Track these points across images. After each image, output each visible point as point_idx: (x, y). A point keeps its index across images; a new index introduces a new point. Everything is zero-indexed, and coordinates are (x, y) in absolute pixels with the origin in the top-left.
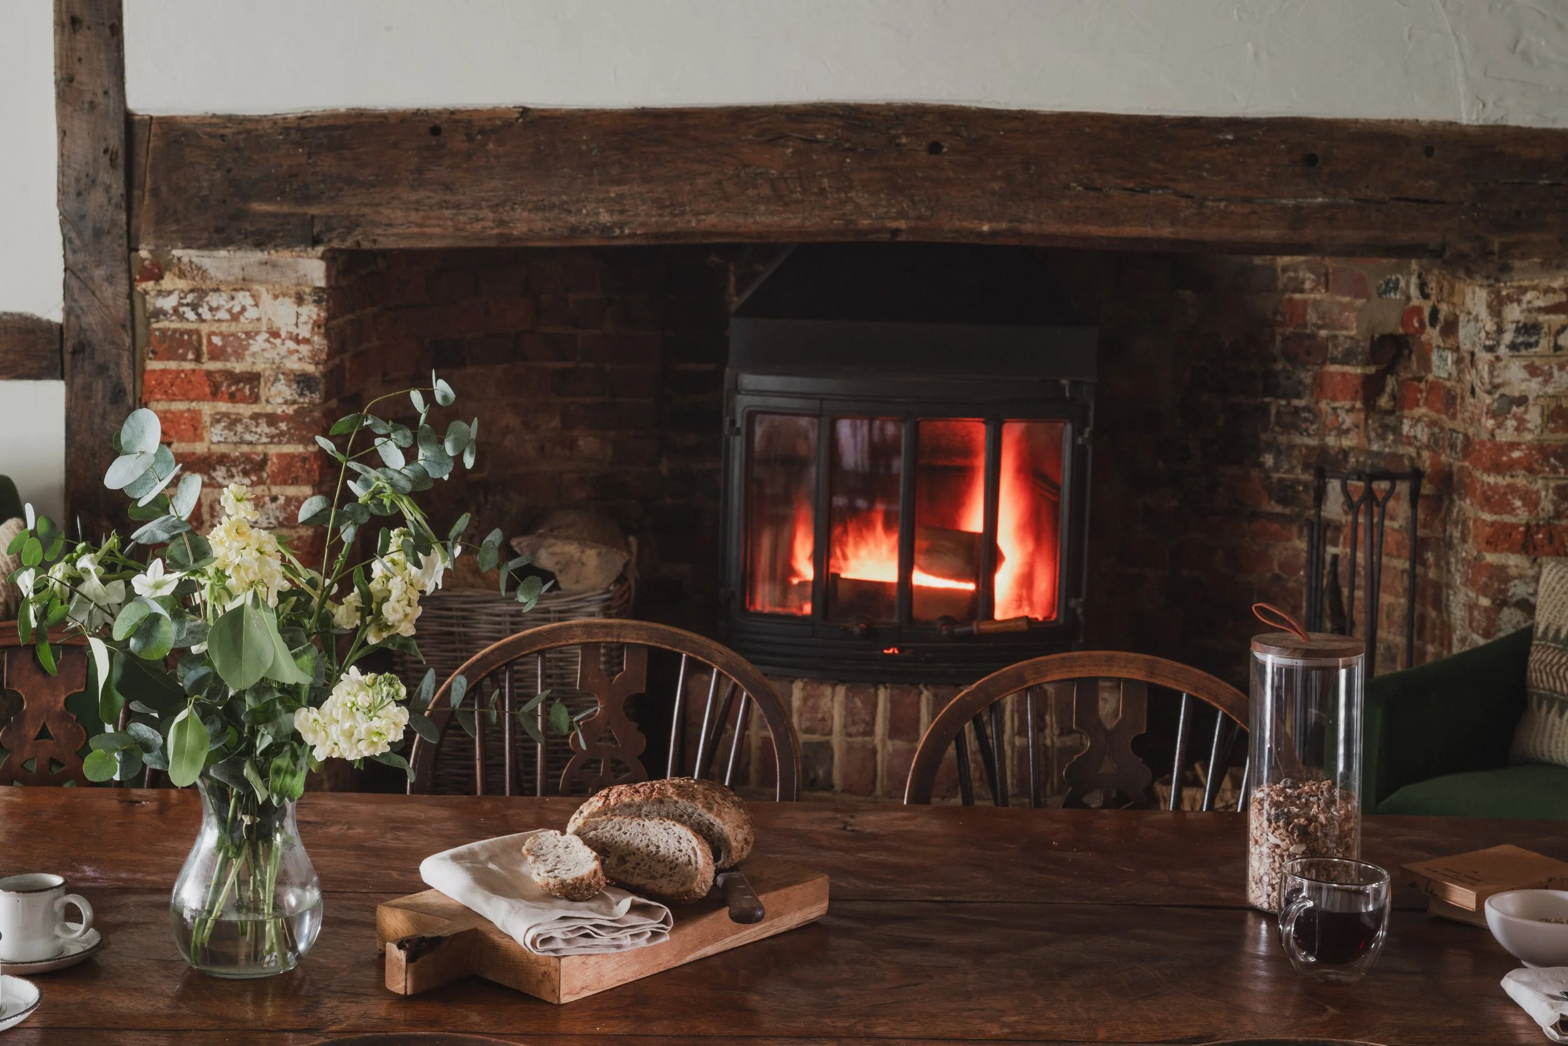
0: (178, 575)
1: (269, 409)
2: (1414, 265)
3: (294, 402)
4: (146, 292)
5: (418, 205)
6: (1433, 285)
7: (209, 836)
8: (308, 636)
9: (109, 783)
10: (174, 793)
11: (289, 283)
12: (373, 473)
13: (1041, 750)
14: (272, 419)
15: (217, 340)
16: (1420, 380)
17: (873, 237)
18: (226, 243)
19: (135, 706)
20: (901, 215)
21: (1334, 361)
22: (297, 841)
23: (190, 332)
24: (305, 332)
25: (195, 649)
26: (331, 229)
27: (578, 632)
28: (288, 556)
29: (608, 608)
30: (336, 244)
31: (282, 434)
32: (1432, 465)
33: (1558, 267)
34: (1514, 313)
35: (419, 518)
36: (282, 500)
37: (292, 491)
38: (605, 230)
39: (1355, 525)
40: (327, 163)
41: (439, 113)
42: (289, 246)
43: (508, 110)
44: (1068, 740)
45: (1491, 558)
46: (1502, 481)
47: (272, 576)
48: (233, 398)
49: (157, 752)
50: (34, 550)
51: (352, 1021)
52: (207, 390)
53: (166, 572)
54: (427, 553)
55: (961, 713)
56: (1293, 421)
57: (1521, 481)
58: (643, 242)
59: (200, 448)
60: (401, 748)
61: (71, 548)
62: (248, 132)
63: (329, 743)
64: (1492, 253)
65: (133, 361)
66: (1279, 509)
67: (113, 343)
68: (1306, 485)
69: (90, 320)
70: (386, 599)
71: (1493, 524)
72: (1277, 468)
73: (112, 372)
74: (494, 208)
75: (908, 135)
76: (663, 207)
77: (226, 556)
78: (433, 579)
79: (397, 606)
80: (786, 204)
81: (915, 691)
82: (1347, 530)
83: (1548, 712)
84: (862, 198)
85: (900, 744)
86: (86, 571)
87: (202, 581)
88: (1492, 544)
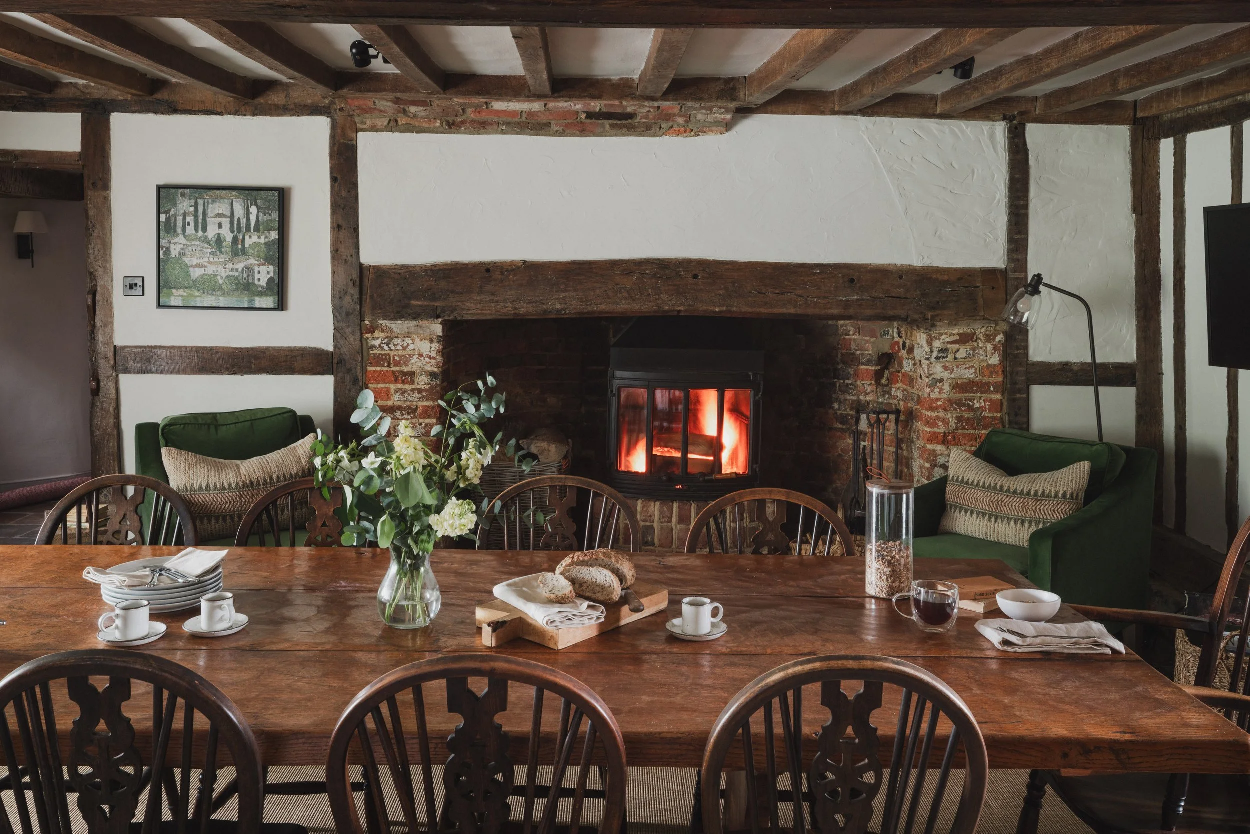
0: (381, 459)
1: (419, 387)
2: (896, 324)
3: (429, 384)
4: (368, 339)
5: (481, 302)
6: (904, 332)
7: (394, 568)
8: (435, 484)
9: (352, 546)
10: (378, 550)
11: (427, 334)
12: (462, 416)
13: (742, 529)
14: (420, 391)
15: (397, 358)
16: (899, 372)
17: (671, 314)
18: (401, 318)
19: (363, 514)
20: (682, 304)
21: (863, 364)
22: (431, 571)
23: (386, 355)
24: (433, 354)
25: (388, 490)
26: (444, 312)
27: (548, 480)
28: (427, 450)
29: (560, 469)
30: (446, 318)
31: (424, 397)
32: (904, 408)
33: (956, 325)
34: (937, 344)
35: (482, 434)
36: (424, 425)
37: (428, 421)
38: (559, 311)
39: (873, 433)
40: (443, 284)
41: (490, 263)
42: (427, 319)
43: (518, 262)
44: (754, 525)
45: (929, 447)
46: (934, 414)
47: (420, 459)
48: (403, 382)
49: (372, 534)
50: (321, 449)
51: (454, 647)
52: (393, 379)
53: (376, 457)
54: (485, 449)
55: (709, 514)
56: (846, 389)
57: (942, 414)
58: (574, 317)
59: (390, 403)
60: (474, 532)
61: (336, 448)
62: (411, 271)
63: (444, 529)
64: (928, 319)
65: (362, 367)
66: (841, 426)
67: (354, 359)
68: (852, 416)
69: (344, 350)
70: (467, 468)
71: (930, 432)
72: (839, 409)
73: (354, 372)
74: (512, 303)
75: (684, 272)
76: (582, 302)
77: (401, 451)
78: (487, 460)
79: (472, 471)
80: (634, 300)
81: (689, 504)
82: (869, 436)
83: (955, 512)
84: (665, 298)
85: (683, 526)
86: (343, 457)
87: (391, 461)
88: (930, 441)
